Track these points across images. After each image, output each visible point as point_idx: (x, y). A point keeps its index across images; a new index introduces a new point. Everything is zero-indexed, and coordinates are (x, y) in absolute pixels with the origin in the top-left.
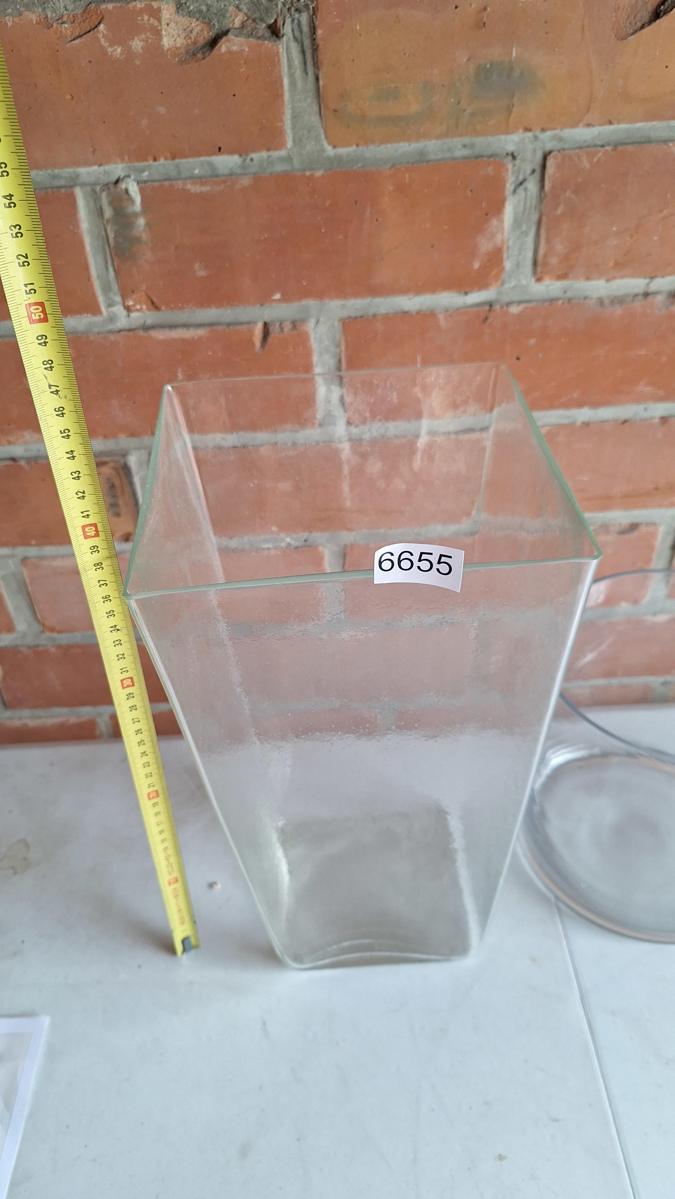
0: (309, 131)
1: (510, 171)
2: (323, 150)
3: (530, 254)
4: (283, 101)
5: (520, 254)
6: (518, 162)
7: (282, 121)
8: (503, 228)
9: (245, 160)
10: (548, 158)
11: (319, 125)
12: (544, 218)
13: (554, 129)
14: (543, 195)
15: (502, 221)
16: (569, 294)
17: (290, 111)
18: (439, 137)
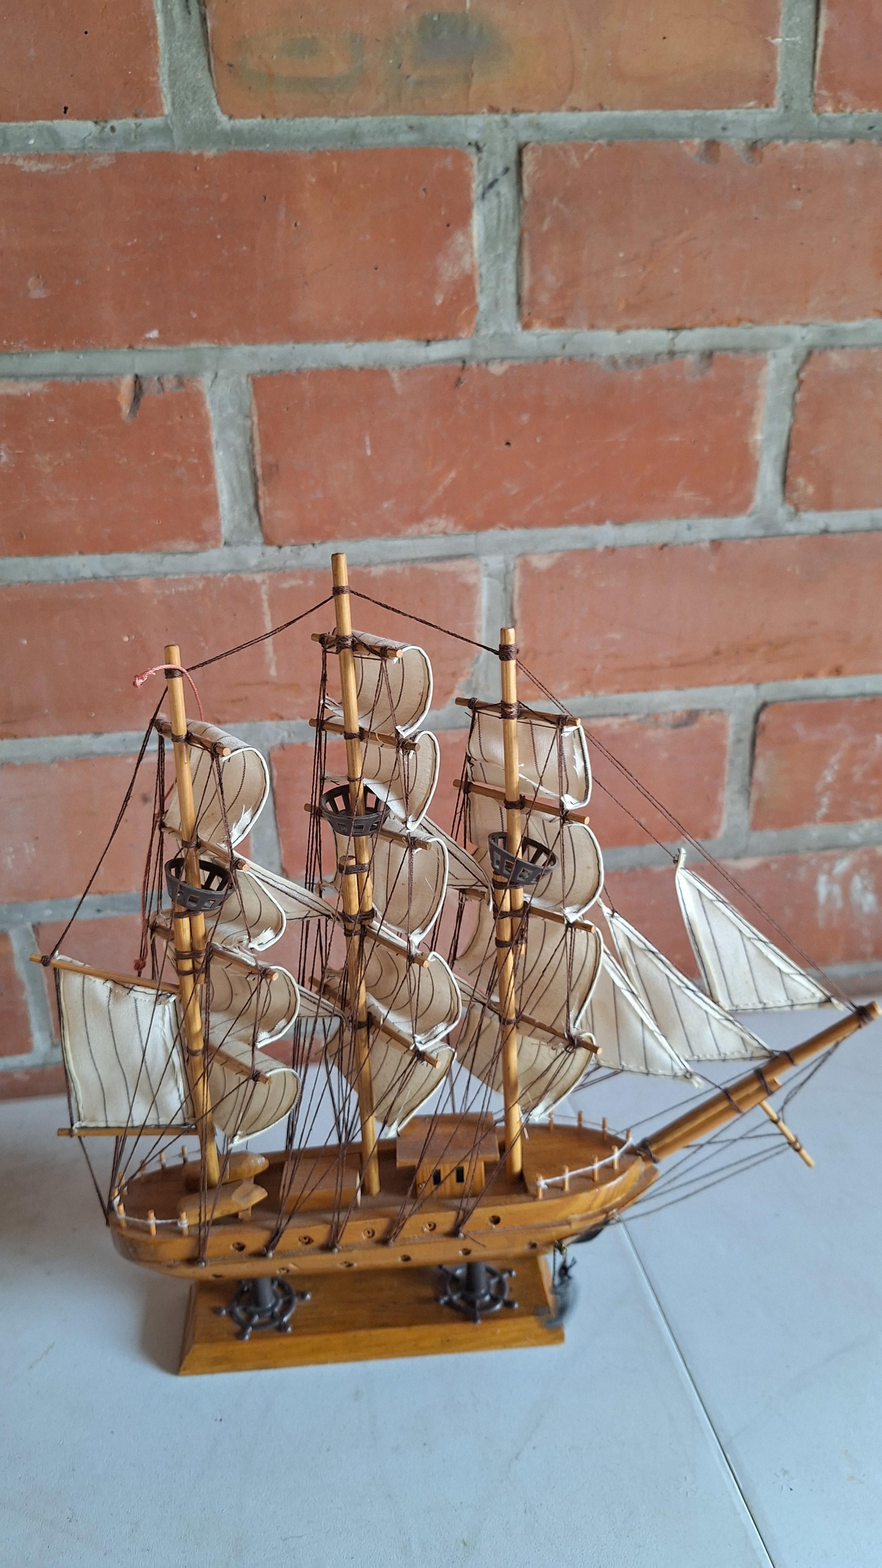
0: (195, 93)
1: (475, 167)
2: (216, 122)
3: (511, 288)
4: (156, 45)
5: (498, 286)
6: (484, 155)
7: (155, 74)
8: (472, 248)
9: (103, 128)
10: (525, 150)
11: (210, 86)
12: (526, 235)
13: (531, 111)
14: (522, 202)
15: (469, 236)
16: (569, 350)
17: (167, 63)
18: (375, 113)
